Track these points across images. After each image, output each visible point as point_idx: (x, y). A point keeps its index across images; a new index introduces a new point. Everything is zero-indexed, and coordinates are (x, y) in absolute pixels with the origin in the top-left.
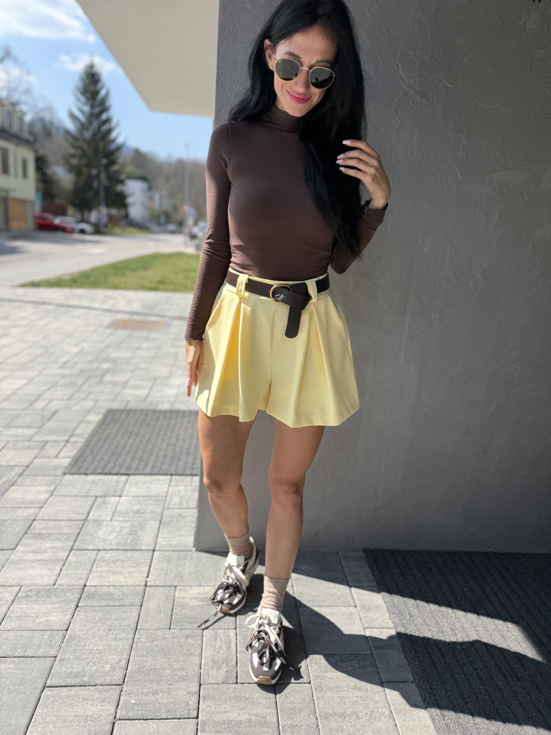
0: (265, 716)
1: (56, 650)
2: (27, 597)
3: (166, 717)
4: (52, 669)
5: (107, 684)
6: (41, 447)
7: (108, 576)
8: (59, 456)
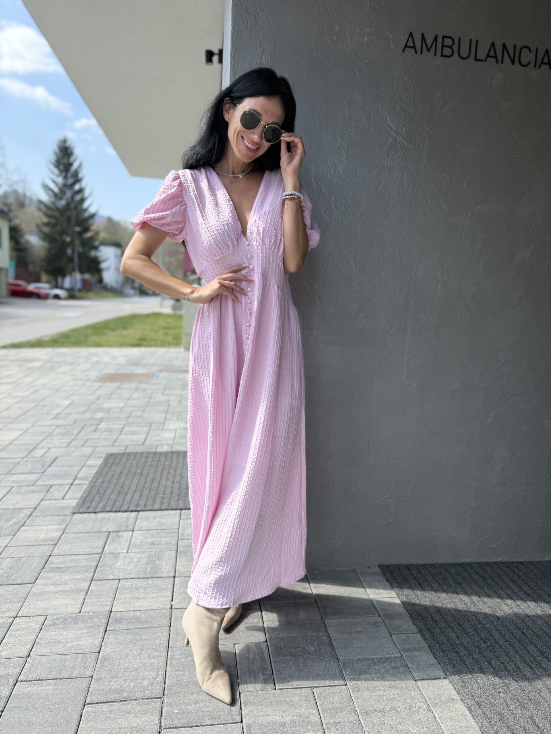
0: (307, 716)
1: (91, 670)
2: (54, 624)
3: (211, 723)
4: (89, 688)
5: (148, 697)
6: (47, 490)
7: (133, 602)
8: (66, 498)
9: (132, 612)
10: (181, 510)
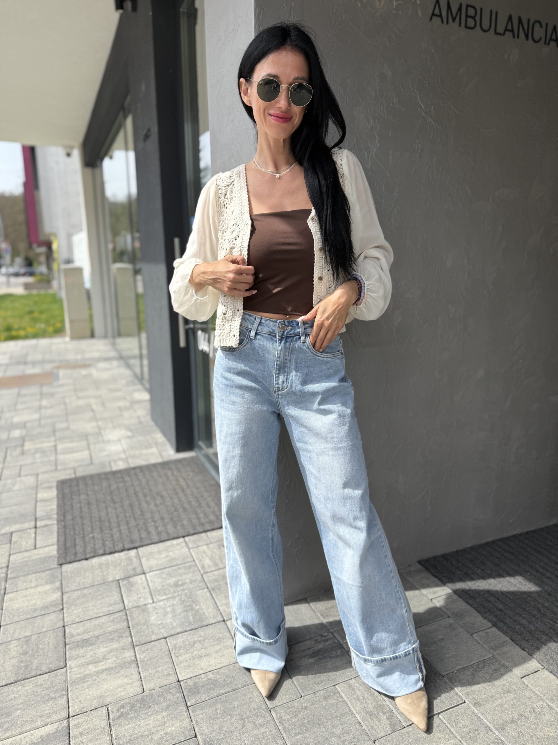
6: (9, 541)
7: (197, 663)
8: (37, 546)
9: (203, 676)
10: (184, 537)
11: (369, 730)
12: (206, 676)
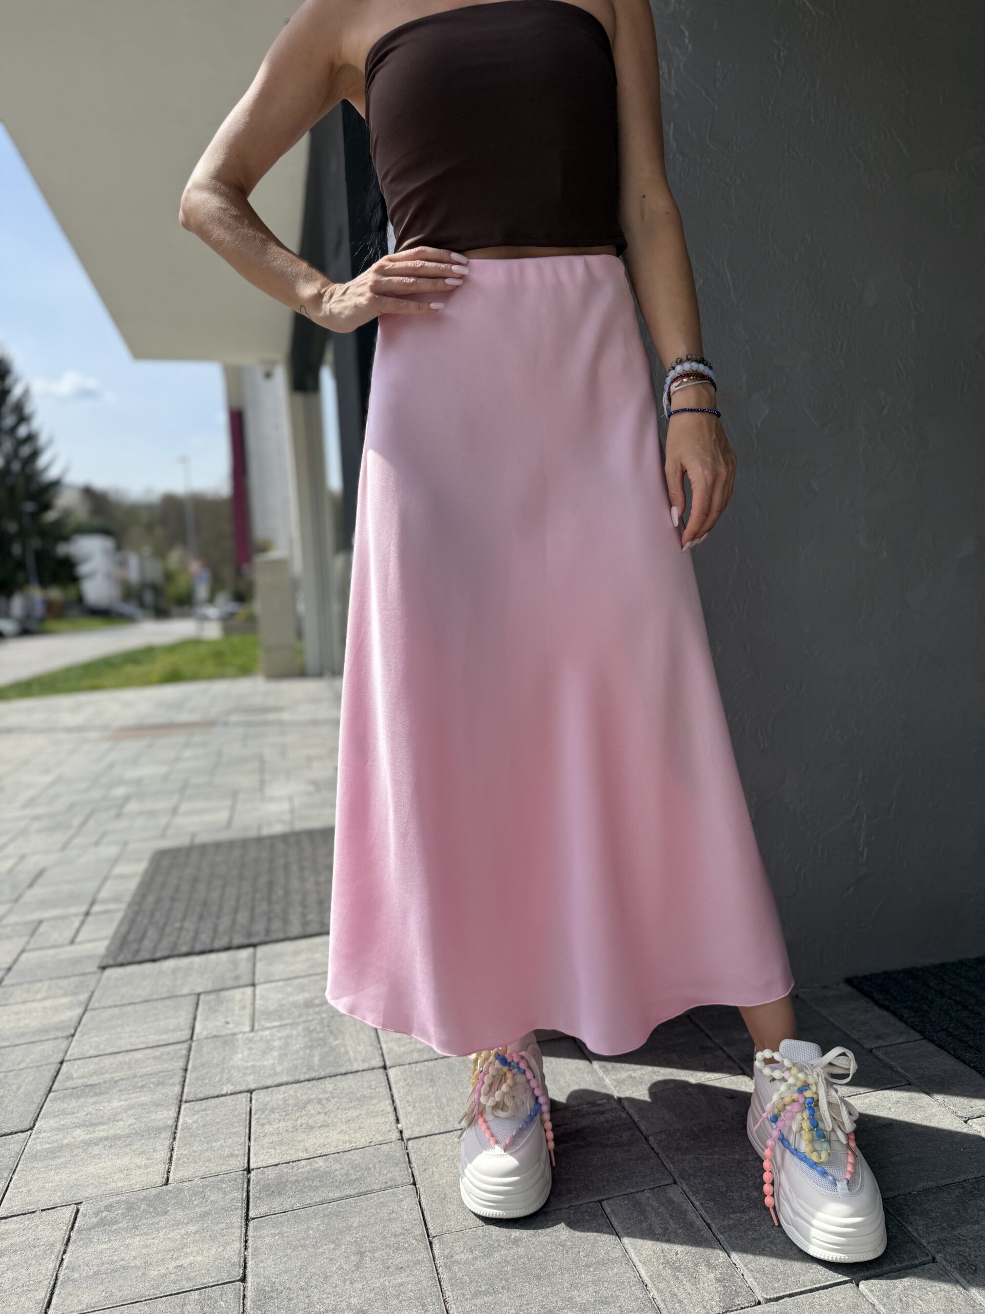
6: (30, 932)
7: (299, 1139)
8: (77, 940)
9: (304, 1162)
11: (664, 1300)
12: (310, 1165)
